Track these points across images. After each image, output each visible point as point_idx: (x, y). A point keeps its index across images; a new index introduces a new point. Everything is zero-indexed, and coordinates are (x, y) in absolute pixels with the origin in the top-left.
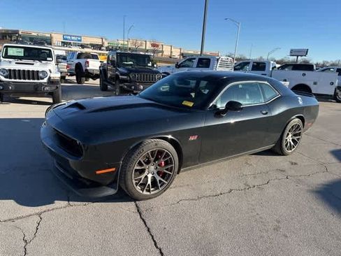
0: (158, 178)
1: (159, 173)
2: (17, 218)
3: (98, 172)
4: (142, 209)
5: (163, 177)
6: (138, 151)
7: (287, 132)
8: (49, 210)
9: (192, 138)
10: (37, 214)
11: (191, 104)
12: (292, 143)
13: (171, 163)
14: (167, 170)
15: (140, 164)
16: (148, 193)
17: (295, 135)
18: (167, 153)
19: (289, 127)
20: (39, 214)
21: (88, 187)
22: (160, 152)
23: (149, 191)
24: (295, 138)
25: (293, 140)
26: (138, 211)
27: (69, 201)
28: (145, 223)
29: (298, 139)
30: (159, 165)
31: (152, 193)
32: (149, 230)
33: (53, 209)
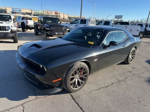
0: (80, 81)
1: (80, 78)
2: (11, 109)
3: (53, 81)
4: (74, 97)
5: (82, 80)
6: (72, 69)
7: (130, 54)
8: (27, 102)
9: (95, 60)
10: (21, 105)
11: (93, 43)
12: (132, 59)
13: (86, 73)
14: (84, 76)
15: (73, 75)
16: (76, 89)
17: (133, 55)
18: (85, 69)
19: (131, 52)
20: (22, 105)
21: (47, 88)
22: (82, 68)
23: (76, 87)
24: (133, 56)
25: (132, 57)
26: (73, 98)
27: (36, 96)
28: (78, 104)
29: (134, 57)
30: (80, 75)
31: (78, 88)
32: (81, 109)
33: (29, 101)
